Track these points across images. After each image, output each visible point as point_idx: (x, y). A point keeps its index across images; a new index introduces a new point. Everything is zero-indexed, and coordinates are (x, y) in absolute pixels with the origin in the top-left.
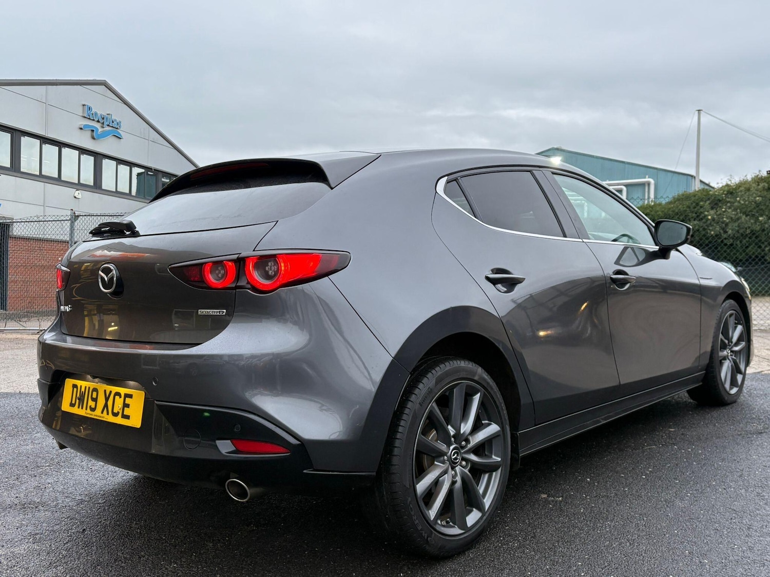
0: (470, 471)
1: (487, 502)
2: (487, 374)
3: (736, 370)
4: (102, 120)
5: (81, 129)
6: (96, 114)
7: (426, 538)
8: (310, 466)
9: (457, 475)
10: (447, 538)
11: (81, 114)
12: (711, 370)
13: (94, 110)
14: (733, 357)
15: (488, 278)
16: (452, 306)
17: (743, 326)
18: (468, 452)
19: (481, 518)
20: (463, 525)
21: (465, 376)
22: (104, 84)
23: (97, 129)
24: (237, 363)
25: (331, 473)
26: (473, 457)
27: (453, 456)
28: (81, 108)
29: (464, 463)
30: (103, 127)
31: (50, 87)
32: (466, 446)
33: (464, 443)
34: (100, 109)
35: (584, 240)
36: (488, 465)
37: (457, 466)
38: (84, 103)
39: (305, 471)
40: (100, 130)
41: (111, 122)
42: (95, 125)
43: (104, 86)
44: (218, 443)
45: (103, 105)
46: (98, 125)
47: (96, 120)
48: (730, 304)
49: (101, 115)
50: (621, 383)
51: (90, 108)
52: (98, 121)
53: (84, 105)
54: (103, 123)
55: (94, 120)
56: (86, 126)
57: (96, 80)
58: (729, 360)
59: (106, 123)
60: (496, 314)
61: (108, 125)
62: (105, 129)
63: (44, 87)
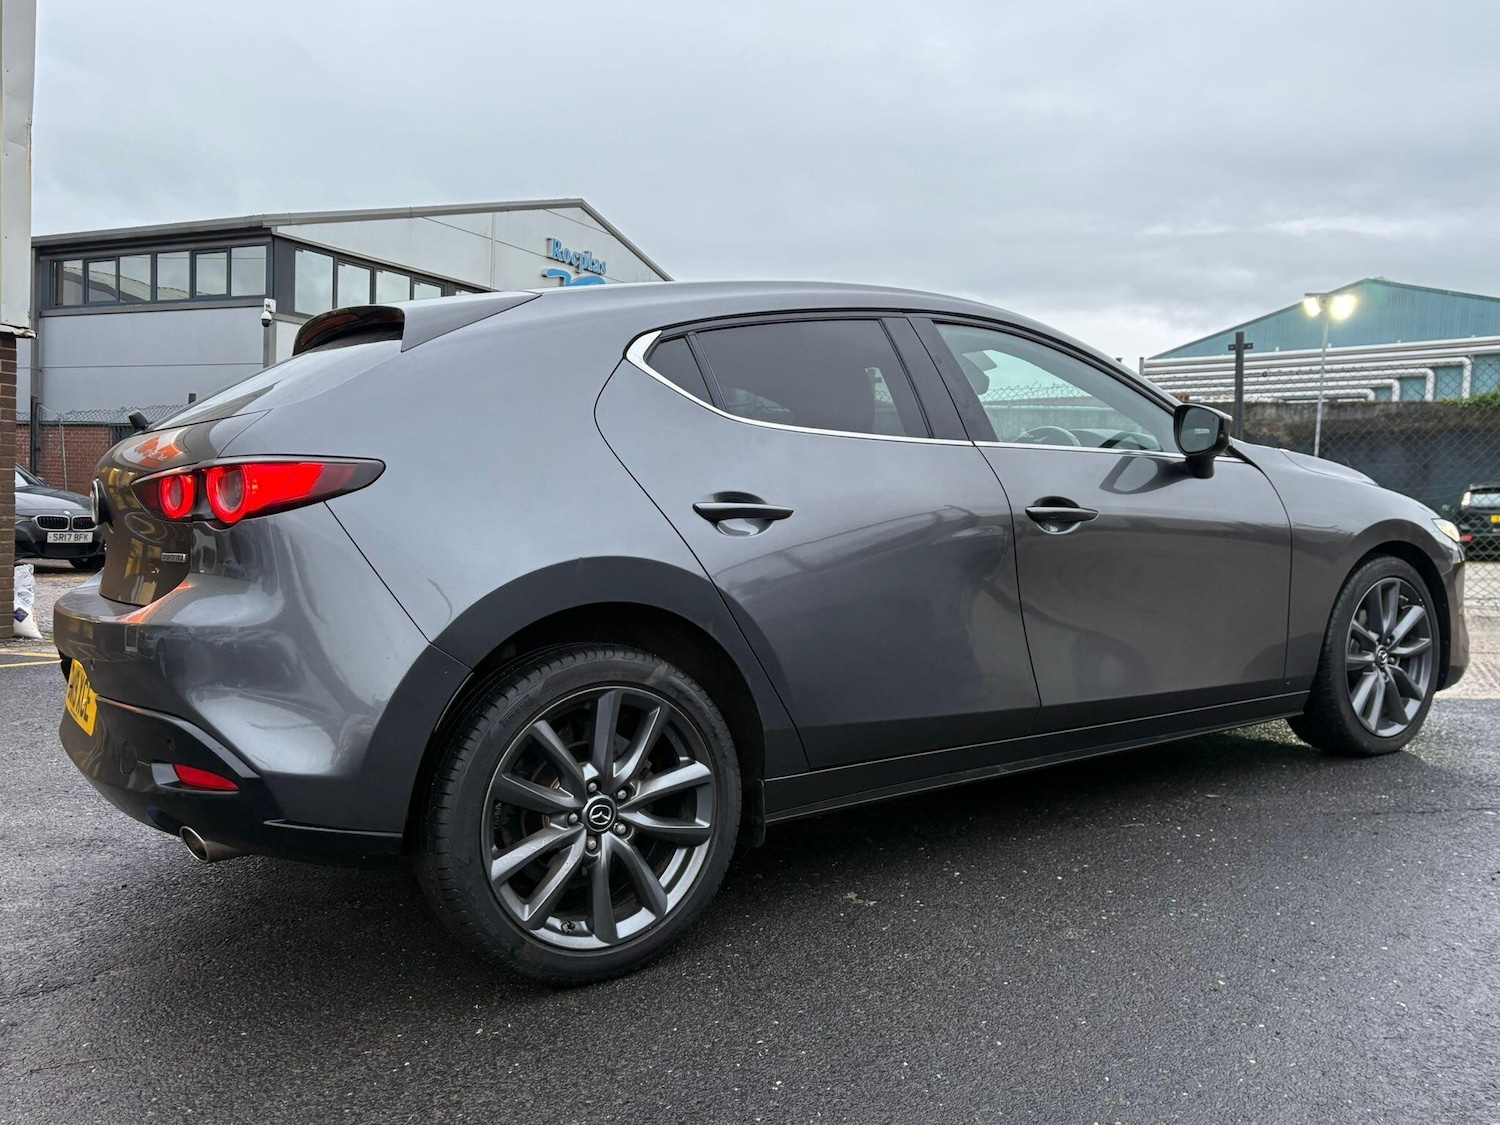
0: (631, 842)
1: (673, 899)
2: (681, 676)
3: (1401, 690)
4: (576, 262)
5: (545, 276)
6: (567, 252)
7: (509, 949)
8: (276, 814)
9: (601, 849)
10: (564, 953)
11: (545, 254)
12: (1327, 689)
13: (563, 247)
14: (1396, 667)
15: (696, 509)
16: (583, 557)
17: (1426, 608)
18: (634, 808)
19: (653, 925)
20: (609, 934)
21: (620, 678)
22: (580, 205)
23: (569, 277)
24: (210, 640)
25: (312, 828)
26: (641, 819)
27: (594, 814)
28: (545, 243)
29: (621, 828)
30: (578, 273)
31: (498, 214)
32: (627, 798)
33: (622, 794)
34: (572, 246)
35: (977, 443)
36: (678, 835)
37: (606, 831)
38: (548, 237)
39: (267, 823)
40: (574, 277)
41: (590, 264)
42: (566, 270)
43: (580, 209)
44: (155, 767)
45: (579, 238)
46: (570, 270)
47: (568, 261)
48: (1385, 566)
49: (575, 254)
50: (1044, 705)
51: (557, 244)
52: (571, 264)
53: (548, 240)
54: (578, 267)
55: (564, 262)
56: (552, 272)
57: (568, 200)
58: (1383, 670)
59: (582, 267)
60: (700, 573)
61: (586, 270)
62: (581, 275)
63: (490, 214)
